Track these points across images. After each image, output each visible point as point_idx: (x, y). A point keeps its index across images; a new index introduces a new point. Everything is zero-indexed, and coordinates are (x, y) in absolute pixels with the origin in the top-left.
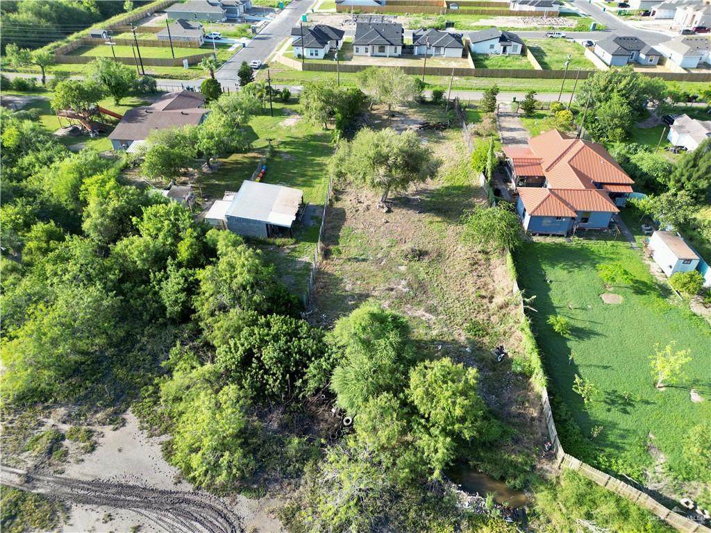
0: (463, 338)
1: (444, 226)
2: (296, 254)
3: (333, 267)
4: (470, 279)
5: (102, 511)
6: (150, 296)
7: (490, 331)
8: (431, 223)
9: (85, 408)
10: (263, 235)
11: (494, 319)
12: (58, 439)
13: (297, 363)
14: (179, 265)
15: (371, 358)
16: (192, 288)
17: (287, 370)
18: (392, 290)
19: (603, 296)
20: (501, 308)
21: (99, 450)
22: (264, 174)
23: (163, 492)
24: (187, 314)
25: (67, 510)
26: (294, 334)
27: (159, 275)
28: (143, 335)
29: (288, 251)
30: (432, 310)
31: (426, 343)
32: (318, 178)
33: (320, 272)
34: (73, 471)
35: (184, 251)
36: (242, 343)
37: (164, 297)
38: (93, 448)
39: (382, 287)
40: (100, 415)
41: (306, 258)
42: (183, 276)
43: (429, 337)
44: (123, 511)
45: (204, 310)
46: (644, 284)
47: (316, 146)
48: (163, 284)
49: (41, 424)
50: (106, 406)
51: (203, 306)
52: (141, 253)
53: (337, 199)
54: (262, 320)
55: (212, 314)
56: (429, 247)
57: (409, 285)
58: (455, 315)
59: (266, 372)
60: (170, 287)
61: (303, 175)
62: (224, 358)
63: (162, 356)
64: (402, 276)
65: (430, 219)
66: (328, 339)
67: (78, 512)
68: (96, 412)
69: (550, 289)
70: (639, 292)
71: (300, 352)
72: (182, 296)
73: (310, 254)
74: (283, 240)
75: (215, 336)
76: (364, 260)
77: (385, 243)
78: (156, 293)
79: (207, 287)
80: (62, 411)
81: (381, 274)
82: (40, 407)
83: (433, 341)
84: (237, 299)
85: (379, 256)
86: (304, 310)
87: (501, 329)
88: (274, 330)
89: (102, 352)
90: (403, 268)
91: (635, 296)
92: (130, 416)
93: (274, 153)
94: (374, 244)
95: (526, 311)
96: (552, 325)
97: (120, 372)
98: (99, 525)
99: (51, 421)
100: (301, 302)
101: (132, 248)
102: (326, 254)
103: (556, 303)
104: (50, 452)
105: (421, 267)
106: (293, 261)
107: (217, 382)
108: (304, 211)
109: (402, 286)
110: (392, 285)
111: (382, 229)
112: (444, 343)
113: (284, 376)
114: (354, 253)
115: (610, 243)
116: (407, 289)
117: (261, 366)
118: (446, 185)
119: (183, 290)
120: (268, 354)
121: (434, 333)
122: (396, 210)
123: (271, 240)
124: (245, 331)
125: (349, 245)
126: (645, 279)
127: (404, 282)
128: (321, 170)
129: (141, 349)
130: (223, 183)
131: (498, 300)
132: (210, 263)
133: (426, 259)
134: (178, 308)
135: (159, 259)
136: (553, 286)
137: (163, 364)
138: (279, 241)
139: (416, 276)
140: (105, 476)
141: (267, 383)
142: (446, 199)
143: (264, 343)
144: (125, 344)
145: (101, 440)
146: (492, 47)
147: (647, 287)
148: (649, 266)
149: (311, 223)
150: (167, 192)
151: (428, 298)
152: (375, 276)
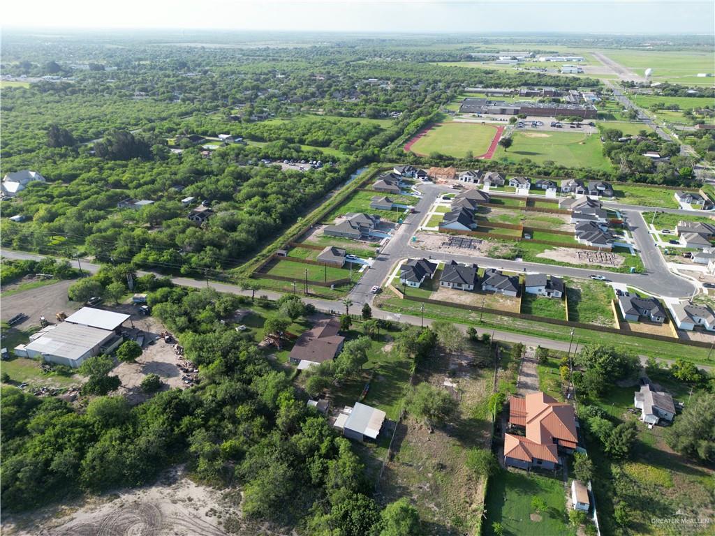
0: (449, 525)
1: (460, 449)
2: (376, 455)
3: (395, 467)
4: (463, 490)
6: (305, 471)
7: (464, 524)
8: (454, 445)
9: (277, 524)
10: (361, 440)
11: (469, 517)
13: (366, 523)
14: (320, 456)
15: (399, 529)
16: (325, 470)
17: (362, 526)
18: (421, 488)
19: (531, 516)
20: (474, 511)
22: (368, 392)
24: (321, 483)
26: (367, 507)
27: (311, 459)
28: (300, 491)
29: (372, 452)
30: (438, 505)
31: (430, 524)
32: (396, 400)
33: (387, 469)
35: (324, 448)
36: (345, 506)
37: (312, 472)
39: (416, 485)
40: (282, 529)
41: (381, 459)
42: (321, 463)
43: (431, 521)
45: (329, 485)
46: (558, 511)
47: (400, 372)
48: (312, 465)
49: (260, 529)
50: (285, 526)
51: (331, 480)
52: (304, 446)
53: (405, 418)
54: (355, 496)
55: (332, 487)
56: (448, 463)
57: (431, 487)
58: (449, 510)
59: (353, 524)
60: (315, 468)
61: (389, 396)
62: (336, 512)
63: (308, 505)
64: (428, 480)
65: (453, 442)
66: (382, 513)
68: (281, 528)
69: (503, 505)
70: (552, 516)
71: (369, 518)
72: (320, 475)
73: (383, 456)
74: (371, 444)
75: (333, 499)
76: (411, 466)
77: (425, 457)
78: (308, 469)
79: (331, 473)
80: (267, 524)
81: (418, 477)
82: (259, 520)
83: (433, 524)
84: (344, 482)
85: (419, 464)
86: (375, 492)
87: (469, 524)
88: (359, 503)
89: (283, 497)
90: (430, 475)
91: (549, 519)
92: (294, 532)
93: (376, 375)
94: (418, 455)
95: (483, 517)
96: (494, 528)
97: (291, 509)
99: (263, 528)
100: (373, 487)
101: (301, 441)
102: (392, 457)
103: (504, 514)
105: (440, 475)
106: (374, 459)
107: (333, 525)
108: (386, 426)
109: (426, 487)
110: (422, 485)
111: (426, 445)
112: (438, 525)
113: (360, 528)
114: (407, 459)
115: (551, 480)
116: (429, 490)
117: (351, 521)
118: (471, 417)
119: (321, 471)
120: (355, 515)
121: (436, 519)
122: (437, 432)
123: (365, 443)
124: (346, 502)
125: (404, 455)
126: (560, 509)
127: (428, 485)
128: (400, 393)
129: (299, 499)
131: (474, 506)
132: (335, 458)
133: (444, 471)
134: (317, 481)
135: (312, 450)
136: (506, 503)
137: (310, 510)
138: (369, 445)
139: (436, 482)
141: (352, 530)
142: (468, 428)
143: (353, 509)
144: (293, 494)
146: (540, 290)
147: (559, 515)
148: (567, 500)
149: (388, 434)
150: (317, 403)
151: (438, 497)
152: (414, 477)
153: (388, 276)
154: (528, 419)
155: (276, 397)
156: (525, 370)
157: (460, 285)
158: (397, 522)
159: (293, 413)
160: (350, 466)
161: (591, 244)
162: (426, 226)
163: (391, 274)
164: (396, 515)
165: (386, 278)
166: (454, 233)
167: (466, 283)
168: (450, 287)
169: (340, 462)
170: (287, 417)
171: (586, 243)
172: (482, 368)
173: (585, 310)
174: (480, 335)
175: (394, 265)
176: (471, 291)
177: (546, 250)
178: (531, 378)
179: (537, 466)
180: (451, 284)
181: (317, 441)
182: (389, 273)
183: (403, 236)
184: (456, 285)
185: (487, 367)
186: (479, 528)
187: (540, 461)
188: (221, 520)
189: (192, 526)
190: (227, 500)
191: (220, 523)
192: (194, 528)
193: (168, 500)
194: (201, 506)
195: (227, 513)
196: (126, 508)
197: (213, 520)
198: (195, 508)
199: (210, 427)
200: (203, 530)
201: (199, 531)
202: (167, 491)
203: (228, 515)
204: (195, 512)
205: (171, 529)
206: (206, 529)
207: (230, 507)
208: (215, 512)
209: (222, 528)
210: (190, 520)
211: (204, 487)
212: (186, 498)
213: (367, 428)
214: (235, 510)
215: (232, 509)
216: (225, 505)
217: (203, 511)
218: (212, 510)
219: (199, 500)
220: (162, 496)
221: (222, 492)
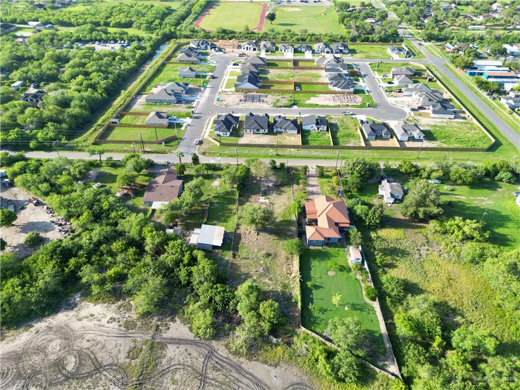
0: (280, 290)
1: (278, 241)
2: (223, 257)
3: (237, 261)
4: (285, 266)
5: (176, 346)
6: (175, 277)
7: (289, 287)
8: (274, 240)
9: (163, 317)
10: (211, 249)
11: (291, 282)
12: (158, 326)
13: (226, 301)
14: (184, 266)
15: (249, 300)
16: (190, 274)
17: (223, 303)
18: (257, 271)
19: (329, 272)
20: (294, 278)
21: (170, 329)
22: (208, 216)
23: (191, 340)
24: (189, 283)
25: (166, 346)
26: (224, 291)
27: (178, 269)
28: (175, 291)
29: (220, 255)
30: (270, 279)
31: (268, 292)
32: (229, 218)
33: (233, 264)
34: (164, 335)
35: (186, 260)
36: (209, 294)
37: (180, 277)
38: (168, 329)
39: (254, 270)
40: (168, 319)
41: (227, 258)
42: (186, 270)
43: (269, 290)
44: (181, 346)
45: (195, 283)
46: (344, 266)
47: (228, 198)
48: (179, 273)
49: (151, 322)
50: (169, 316)
51: (196, 279)
52: (171, 262)
53: (238, 228)
54: (215, 286)
55: (198, 284)
56: (272, 252)
57: (264, 269)
58: (278, 281)
59: (217, 304)
60: (182, 274)
61: (224, 216)
62: (203, 299)
63: (183, 299)
64: (261, 265)
65: (273, 238)
66: (236, 293)
67: (169, 346)
68: (167, 318)
69: (311, 270)
70: (341, 270)
71: (227, 298)
72: (187, 278)
73: (228, 256)
74: (218, 250)
75: (200, 292)
76: (248, 259)
77: (256, 251)
78: (177, 276)
79: (195, 275)
80: (156, 318)
81: (254, 264)
82: (149, 317)
83: (270, 291)
84: (206, 279)
85: (254, 256)
86: (228, 281)
87: (292, 286)
88: (219, 290)
89: (163, 298)
90: (262, 262)
91: (339, 272)
92: (176, 319)
93: (212, 203)
94: (252, 251)
95: (300, 280)
96: (308, 285)
97: (171, 305)
98: (176, 349)
99: (154, 321)
100: (226, 278)
101: (167, 258)
102: (234, 256)
103: (312, 275)
104: (157, 330)
105: (268, 260)
106: (222, 259)
107: (203, 308)
108: (227, 236)
109: (261, 270)
110: (258, 270)
111: (255, 243)
112: (273, 292)
113: (222, 305)
114: (244, 255)
115: (337, 249)
116: (262, 271)
117: (215, 302)
118: (281, 219)
119: (187, 275)
120: (218, 298)
121: (271, 288)
122: (261, 233)
123: (214, 251)
124: (210, 291)
125: (242, 253)
126: (345, 265)
127: (262, 268)
128: (231, 213)
129: (175, 297)
130: (192, 222)
131: (293, 275)
132: (195, 265)
133: (270, 258)
134: (186, 282)
135: (177, 263)
136: (313, 269)
137: (185, 302)
138: (217, 251)
139: (266, 265)
140: (174, 336)
141: (217, 308)
142: (281, 227)
143: (216, 295)
144: (170, 295)
145: (170, 326)
146: (312, 127)
147: (344, 269)
148: (348, 259)
149: (228, 241)
150: (173, 230)
151: (270, 274)
152: (252, 265)
153: (204, 130)
154: (318, 214)
155: (140, 231)
156: (310, 183)
157: (258, 130)
158: (248, 296)
159: (157, 240)
160: (208, 268)
161: (340, 90)
162: (225, 88)
163: (206, 129)
164: (246, 291)
165: (204, 131)
166: (247, 91)
167: (263, 128)
168: (252, 133)
169: (200, 267)
170: (153, 244)
171: (337, 89)
172: (283, 186)
173: (343, 136)
174: (278, 164)
175: (207, 122)
176: (266, 134)
177: (312, 98)
178: (315, 187)
179: (328, 242)
180: (252, 130)
181: (180, 256)
182: (205, 127)
183: (209, 97)
184: (255, 130)
185: (286, 185)
186: (299, 287)
187: (329, 239)
188: (120, 323)
189: (98, 332)
190: (121, 309)
191: (120, 326)
192: (100, 333)
193: (74, 319)
194: (102, 317)
195: (124, 318)
196: (42, 332)
197: (115, 325)
198: (97, 320)
199: (93, 262)
200: (108, 333)
201: (106, 334)
202: (71, 313)
203: (125, 319)
204: (99, 323)
205: (83, 338)
206: (111, 332)
207: (125, 313)
208: (114, 320)
209: (122, 328)
210: (96, 329)
211: (100, 305)
212: (88, 315)
213: (214, 240)
214: (130, 315)
215: (126, 314)
216: (121, 313)
217: (104, 321)
218: (111, 318)
219: (100, 314)
220: (69, 318)
221: (116, 304)
